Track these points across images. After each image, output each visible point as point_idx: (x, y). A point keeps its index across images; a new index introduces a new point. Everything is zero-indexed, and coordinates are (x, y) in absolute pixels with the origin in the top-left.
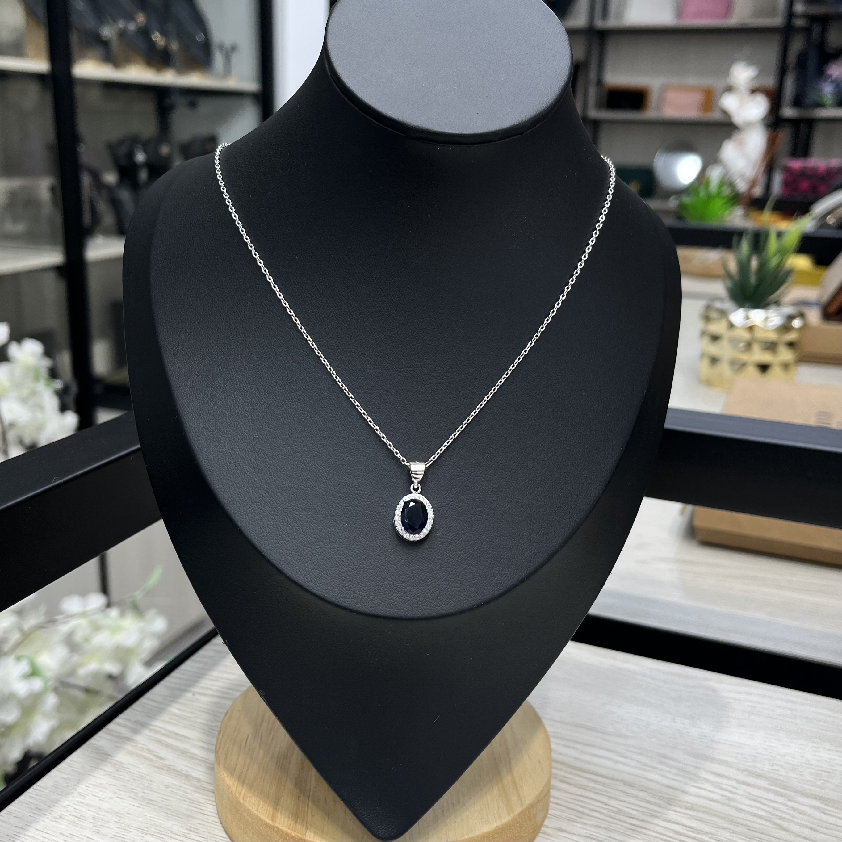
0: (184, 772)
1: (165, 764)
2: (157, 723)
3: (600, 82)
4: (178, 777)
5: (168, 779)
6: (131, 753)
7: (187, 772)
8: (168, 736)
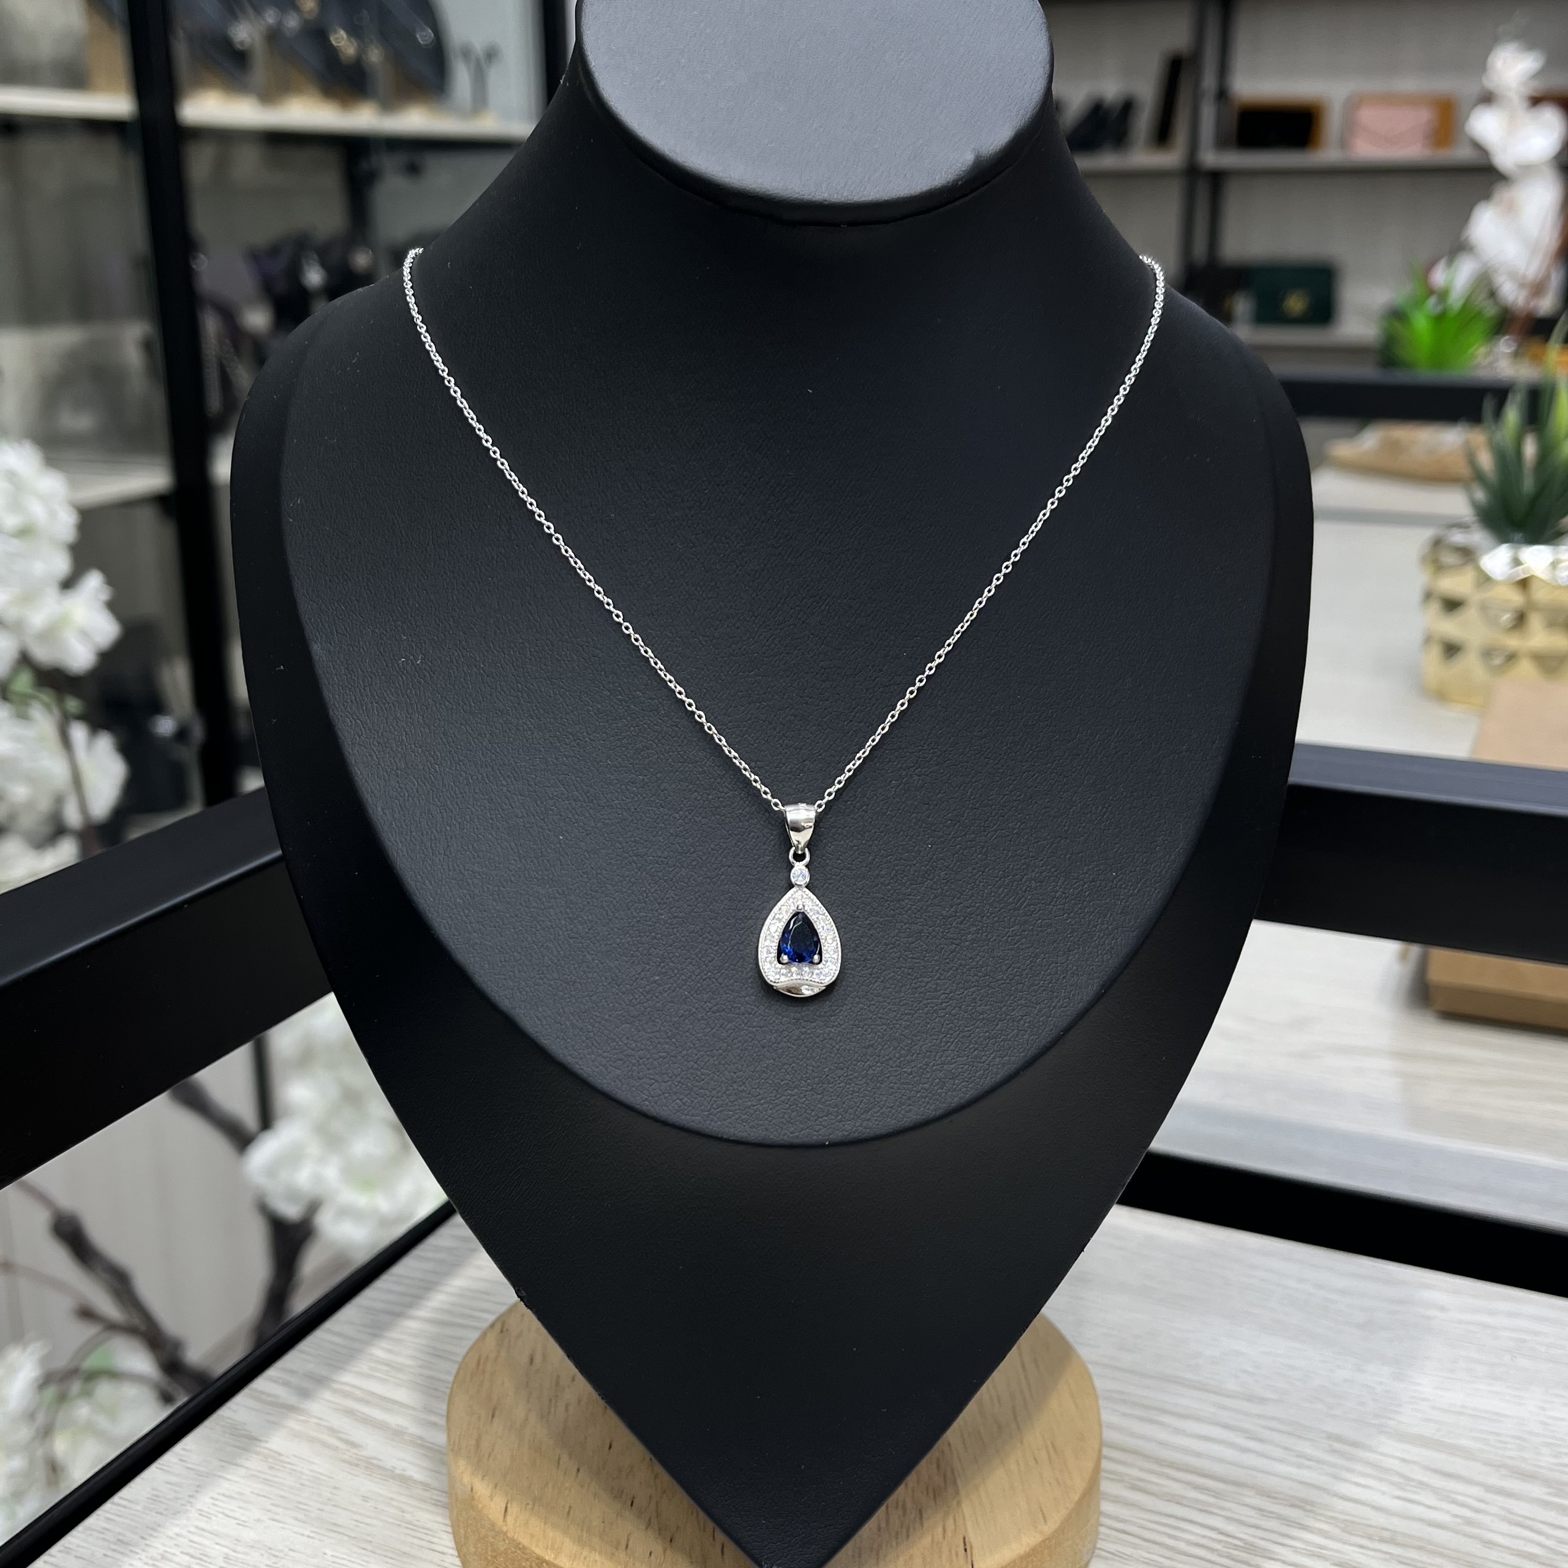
0: (398, 1472)
1: (362, 1456)
2: (346, 1379)
3: (1222, 95)
4: (387, 1481)
5: (368, 1485)
6: (297, 1435)
7: (404, 1470)
8: (367, 1402)
